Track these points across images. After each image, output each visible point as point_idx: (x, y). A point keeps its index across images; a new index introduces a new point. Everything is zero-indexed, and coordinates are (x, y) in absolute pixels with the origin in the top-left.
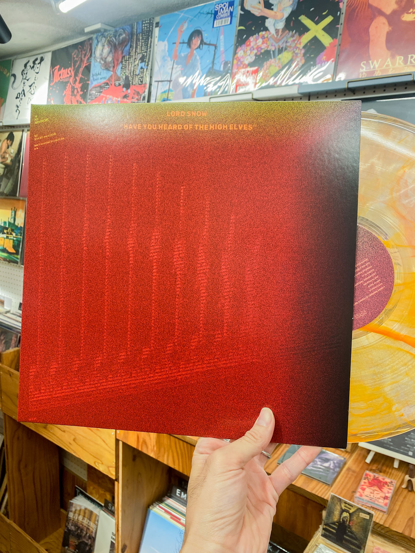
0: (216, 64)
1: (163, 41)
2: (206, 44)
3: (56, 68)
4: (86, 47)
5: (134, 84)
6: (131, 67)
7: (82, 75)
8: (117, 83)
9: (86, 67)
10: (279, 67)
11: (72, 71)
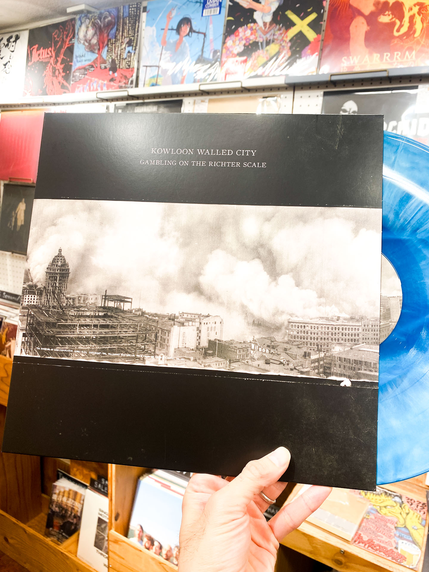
0: (205, 52)
1: (152, 26)
2: (195, 32)
3: (34, 47)
4: (67, 27)
5: (121, 67)
6: (118, 50)
7: (63, 55)
8: (103, 66)
9: (68, 48)
10: (267, 58)
11: (52, 51)
